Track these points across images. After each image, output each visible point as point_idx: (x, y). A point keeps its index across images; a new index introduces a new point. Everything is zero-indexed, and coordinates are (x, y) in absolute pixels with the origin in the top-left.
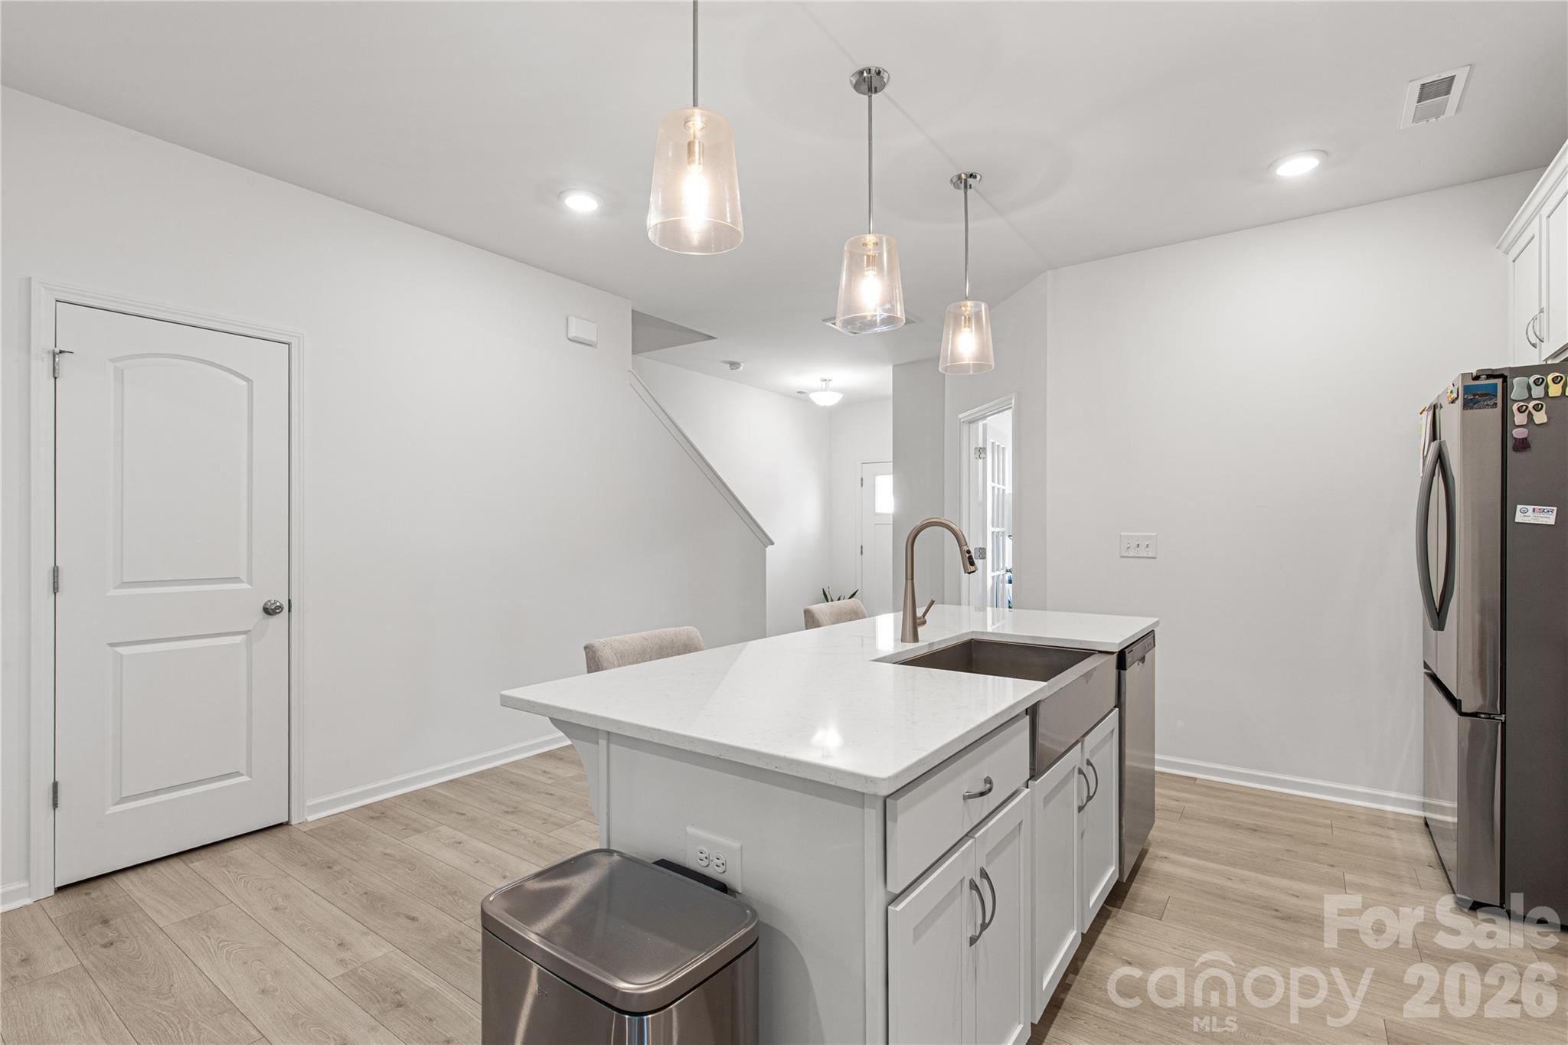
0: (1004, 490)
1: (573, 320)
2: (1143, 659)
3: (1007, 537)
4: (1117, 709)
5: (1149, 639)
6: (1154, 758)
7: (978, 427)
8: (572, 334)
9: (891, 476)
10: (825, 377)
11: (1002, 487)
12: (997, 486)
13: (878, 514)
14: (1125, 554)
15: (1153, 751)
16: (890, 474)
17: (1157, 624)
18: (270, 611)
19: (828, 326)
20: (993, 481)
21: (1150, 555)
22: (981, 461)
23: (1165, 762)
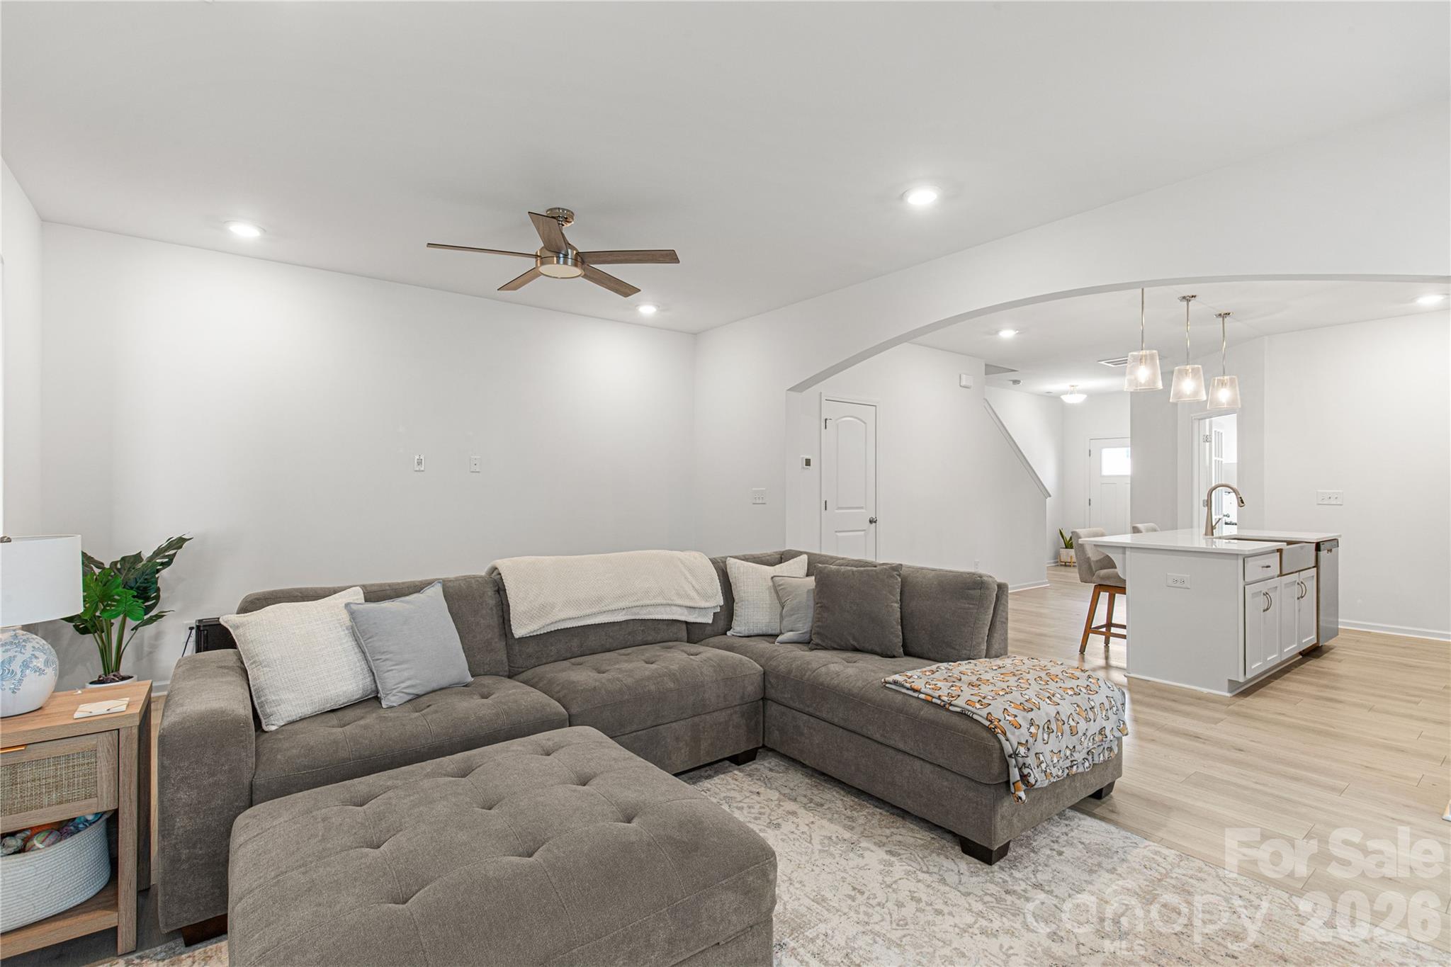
0: (1222, 462)
1: (964, 377)
2: (1330, 551)
3: (1224, 493)
4: (1315, 569)
5: (1335, 543)
6: (1338, 621)
7: (1205, 424)
8: (963, 383)
9: (1129, 449)
10: (1073, 384)
11: (1220, 459)
12: (1218, 459)
13: (1104, 476)
14: (1321, 503)
15: (1338, 618)
16: (1127, 447)
17: (1340, 536)
18: (871, 522)
19: (1102, 364)
20: (1216, 456)
21: (1338, 503)
22: (1207, 444)
23: (1344, 623)
